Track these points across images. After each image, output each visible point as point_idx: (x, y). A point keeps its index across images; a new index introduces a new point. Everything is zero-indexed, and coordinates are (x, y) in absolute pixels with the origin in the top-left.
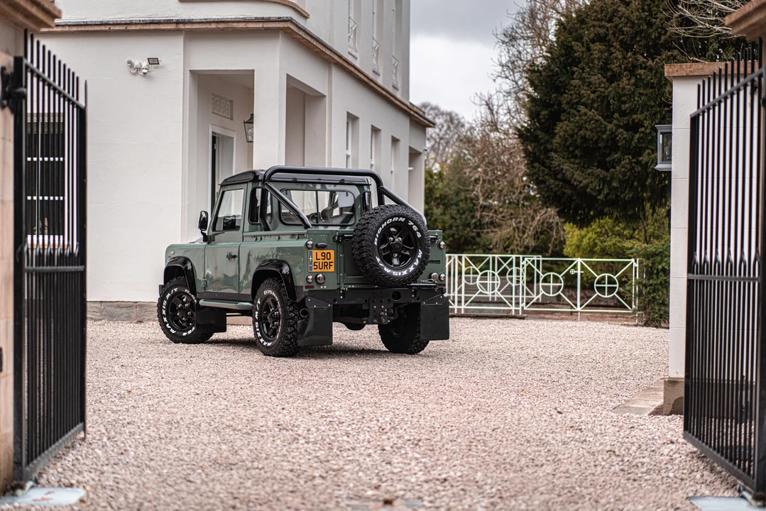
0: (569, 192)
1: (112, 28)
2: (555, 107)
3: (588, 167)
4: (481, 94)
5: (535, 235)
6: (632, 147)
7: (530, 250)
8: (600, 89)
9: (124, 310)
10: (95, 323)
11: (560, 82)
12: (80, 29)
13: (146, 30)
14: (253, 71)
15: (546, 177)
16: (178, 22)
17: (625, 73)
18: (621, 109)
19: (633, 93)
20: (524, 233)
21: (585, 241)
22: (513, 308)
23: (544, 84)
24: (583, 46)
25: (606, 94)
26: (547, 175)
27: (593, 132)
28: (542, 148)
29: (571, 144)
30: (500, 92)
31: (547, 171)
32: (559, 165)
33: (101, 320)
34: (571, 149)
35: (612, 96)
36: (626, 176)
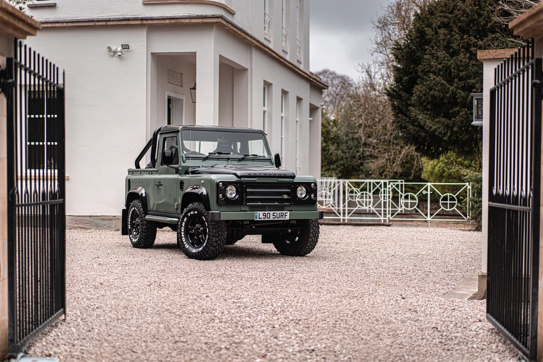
0: (423, 134)
1: (96, 24)
2: (413, 74)
3: (437, 117)
4: (363, 64)
5: (401, 164)
6: (467, 102)
7: (398, 175)
8: (444, 62)
9: (106, 222)
10: (86, 231)
11: (417, 56)
12: (74, 24)
13: (120, 25)
14: (196, 52)
15: (407, 124)
16: (142, 19)
17: (463, 50)
18: (460, 76)
19: (468, 64)
20: (394, 163)
21: (437, 169)
22: (382, 218)
23: (405, 58)
24: (433, 31)
25: (449, 65)
26: (408, 122)
27: (439, 92)
28: (404, 103)
29: (424, 100)
30: (376, 62)
31: (407, 120)
32: (416, 116)
33: (90, 229)
34: (424, 104)
35: (453, 66)
36: (463, 123)
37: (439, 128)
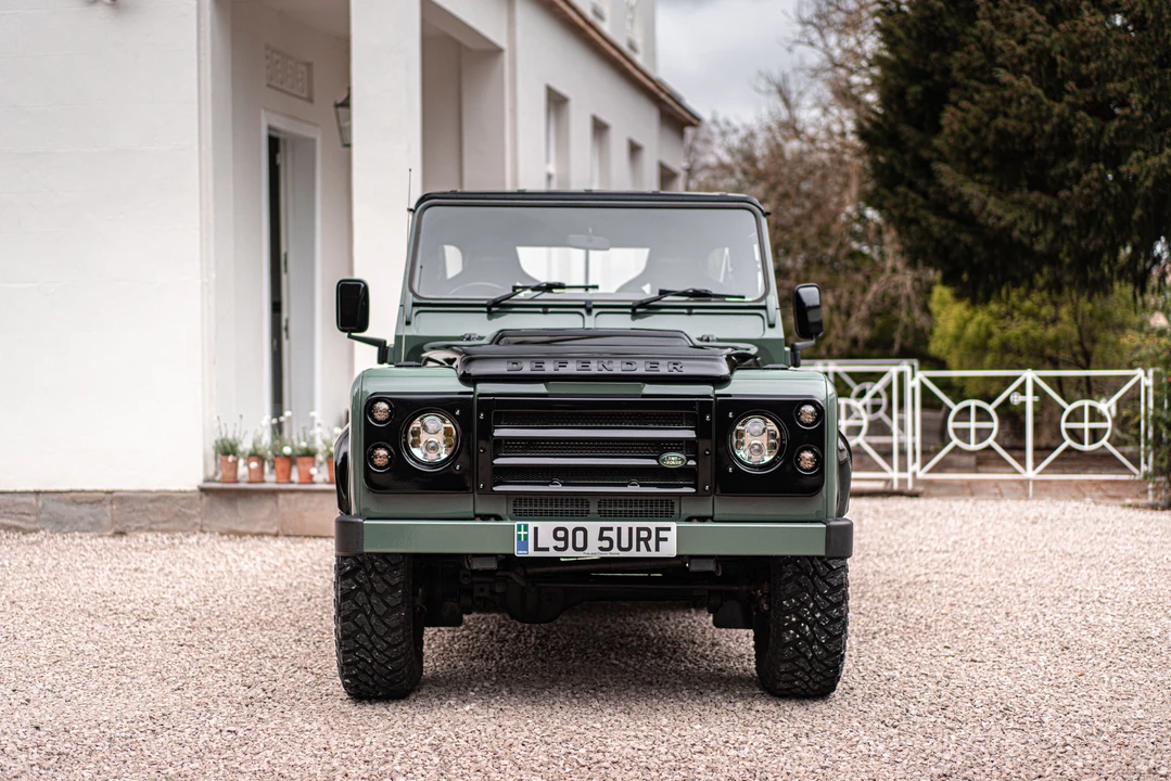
0: (966, 238)
2: (937, 78)
3: (1011, 190)
5: (868, 319)
6: (1102, 146)
7: (860, 348)
8: (1034, 37)
9: (85, 509)
10: (24, 539)
11: (947, 29)
15: (922, 212)
18: (1080, 73)
19: (1104, 42)
22: (895, 475)
25: (1048, 44)
26: (922, 207)
27: (1021, 121)
28: (908, 157)
29: (974, 145)
30: (801, 69)
31: (921, 200)
32: (954, 187)
33: (36, 531)
34: (974, 155)
35: (1057, 48)
36: (1091, 203)
37: (1022, 218)
